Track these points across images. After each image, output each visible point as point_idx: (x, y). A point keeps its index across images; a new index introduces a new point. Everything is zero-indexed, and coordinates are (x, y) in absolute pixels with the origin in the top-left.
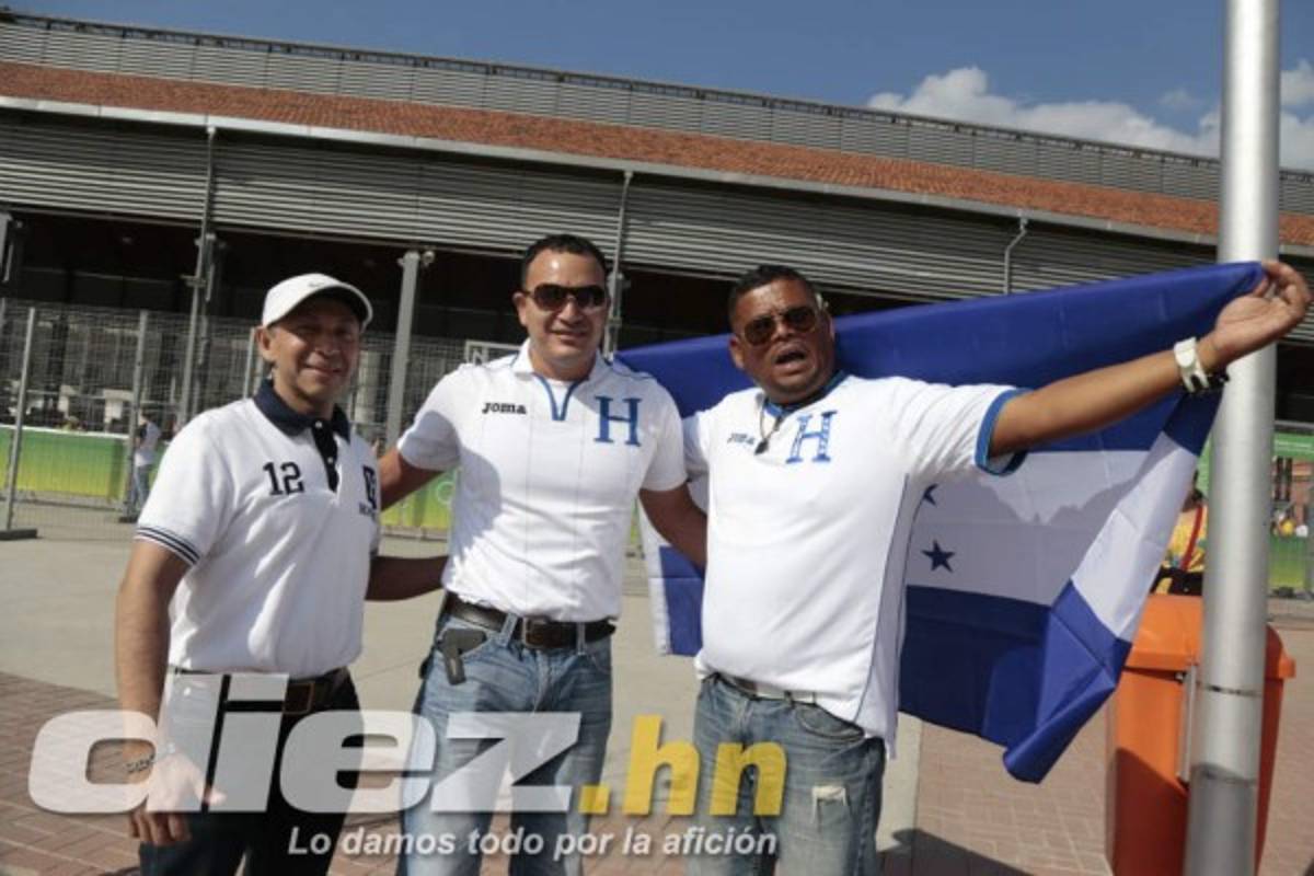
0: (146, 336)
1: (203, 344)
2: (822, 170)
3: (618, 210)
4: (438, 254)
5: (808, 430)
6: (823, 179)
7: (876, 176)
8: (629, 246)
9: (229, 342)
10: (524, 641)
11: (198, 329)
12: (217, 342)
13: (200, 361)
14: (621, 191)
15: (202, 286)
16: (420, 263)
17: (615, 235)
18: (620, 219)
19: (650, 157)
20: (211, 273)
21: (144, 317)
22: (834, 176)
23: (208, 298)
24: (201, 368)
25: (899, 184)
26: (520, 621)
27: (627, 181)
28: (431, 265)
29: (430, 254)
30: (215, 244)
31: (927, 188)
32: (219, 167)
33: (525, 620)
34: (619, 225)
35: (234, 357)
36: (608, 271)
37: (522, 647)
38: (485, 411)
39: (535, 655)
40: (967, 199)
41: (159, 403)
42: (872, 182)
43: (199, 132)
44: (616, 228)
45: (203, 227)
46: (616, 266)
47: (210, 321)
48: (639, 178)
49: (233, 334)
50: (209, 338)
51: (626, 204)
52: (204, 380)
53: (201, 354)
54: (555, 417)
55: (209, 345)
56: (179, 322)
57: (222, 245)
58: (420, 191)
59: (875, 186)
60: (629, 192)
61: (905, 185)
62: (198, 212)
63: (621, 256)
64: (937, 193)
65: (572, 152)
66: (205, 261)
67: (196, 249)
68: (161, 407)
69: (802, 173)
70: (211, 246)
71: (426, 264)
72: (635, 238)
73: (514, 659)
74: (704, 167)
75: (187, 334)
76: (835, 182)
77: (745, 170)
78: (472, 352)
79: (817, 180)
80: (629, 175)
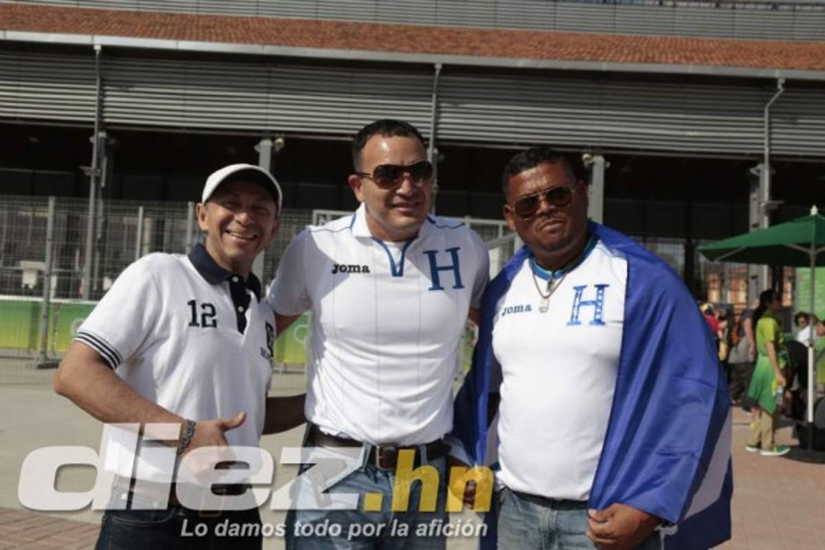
0: (55, 217)
1: (101, 221)
2: (600, 52)
3: (431, 96)
4: (286, 140)
5: (584, 299)
6: (602, 58)
7: (647, 53)
8: (441, 126)
9: (121, 219)
10: (378, 465)
11: (96, 210)
12: (113, 219)
13: (99, 236)
14: (432, 81)
15: (98, 175)
16: (273, 148)
17: (429, 117)
18: (433, 104)
19: (456, 50)
20: (104, 164)
21: (52, 202)
22: (611, 55)
23: (103, 184)
24: (100, 241)
25: (667, 58)
26: (374, 448)
27: (437, 72)
28: (281, 150)
29: (280, 140)
30: (106, 140)
31: (692, 59)
32: (105, 78)
33: (378, 447)
34: (433, 109)
35: (126, 232)
36: (427, 146)
37: (377, 469)
38: (334, 272)
39: (387, 476)
40: (729, 65)
41: (67, 271)
42: (643, 59)
43: (87, 50)
44: (430, 111)
45: (96, 127)
46: (431, 143)
47: (105, 203)
48: (448, 69)
49: (124, 212)
50: (105, 215)
51: (438, 92)
52: (102, 250)
53: (99, 230)
54: (395, 274)
55: (105, 224)
56: (81, 205)
57: (112, 141)
58: (269, 90)
59: (646, 61)
60: (439, 81)
61: (673, 58)
62: (90, 115)
63: (436, 134)
64: (701, 63)
65: (391, 50)
66: (98, 154)
67: (91, 145)
68: (69, 274)
69: (583, 55)
70: (103, 142)
71: (278, 149)
72: (445, 119)
73: (371, 482)
74: (499, 56)
75: (88, 214)
76: (611, 60)
77: (535, 56)
78: (318, 219)
79: (596, 60)
80: (438, 67)
